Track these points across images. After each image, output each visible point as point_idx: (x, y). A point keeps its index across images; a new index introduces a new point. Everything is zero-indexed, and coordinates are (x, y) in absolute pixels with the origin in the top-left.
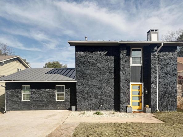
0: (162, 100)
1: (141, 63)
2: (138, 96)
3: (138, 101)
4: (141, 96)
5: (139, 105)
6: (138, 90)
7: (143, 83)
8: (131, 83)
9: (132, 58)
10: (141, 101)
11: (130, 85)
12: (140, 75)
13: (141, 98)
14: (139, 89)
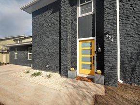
0: (133, 63)
1: (93, 9)
2: (89, 56)
3: (90, 63)
4: (94, 57)
5: (91, 69)
6: (89, 48)
7: (95, 38)
8: (78, 40)
9: (80, 7)
10: (94, 64)
11: (78, 42)
12: (92, 26)
13: (94, 59)
14: (91, 47)
